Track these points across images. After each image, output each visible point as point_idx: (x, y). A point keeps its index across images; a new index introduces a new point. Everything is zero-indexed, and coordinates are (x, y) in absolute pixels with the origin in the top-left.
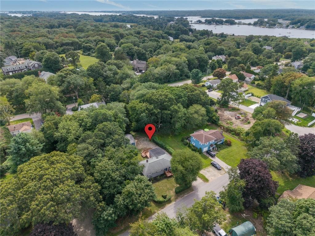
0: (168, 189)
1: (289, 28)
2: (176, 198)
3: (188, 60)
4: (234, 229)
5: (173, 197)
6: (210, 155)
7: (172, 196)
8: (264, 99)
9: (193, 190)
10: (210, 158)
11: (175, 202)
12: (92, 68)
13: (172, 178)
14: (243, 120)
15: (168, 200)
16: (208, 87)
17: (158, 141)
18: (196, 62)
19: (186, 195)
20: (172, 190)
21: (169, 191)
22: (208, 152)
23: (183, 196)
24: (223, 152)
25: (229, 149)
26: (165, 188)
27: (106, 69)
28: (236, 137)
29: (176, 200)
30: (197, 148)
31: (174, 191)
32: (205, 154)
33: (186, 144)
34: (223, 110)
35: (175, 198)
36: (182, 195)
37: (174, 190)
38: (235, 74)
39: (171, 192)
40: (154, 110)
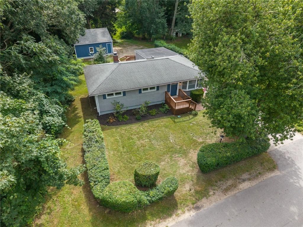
0: (171, 151)
2: (201, 194)
5: (187, 187)
7: (183, 181)
9: (273, 167)
11: (193, 213)
13: (191, 117)
15: (160, 199)
19: (245, 185)
20: (185, 154)
21: (171, 157)
23: (234, 186)
26: (159, 145)
29: (198, 200)
31: (195, 158)
35: (197, 192)
36: (230, 182)
37: (194, 156)
39: (182, 161)
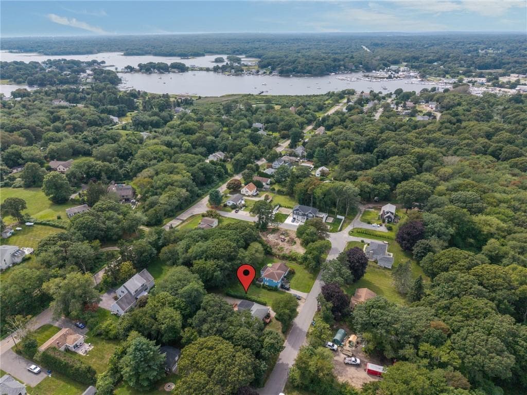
1: (261, 74)
2: (286, 337)
3: (192, 175)
4: (335, 338)
5: (283, 336)
6: (285, 289)
8: (295, 212)
10: (287, 291)
11: (287, 340)
12: (87, 224)
14: (288, 241)
16: (233, 207)
17: (233, 293)
18: (202, 174)
22: (282, 287)
24: (293, 281)
25: (296, 277)
27: (102, 218)
28: (293, 262)
30: (272, 287)
32: (281, 289)
33: (259, 286)
34: (266, 234)
38: (251, 183)
40: (226, 265)
